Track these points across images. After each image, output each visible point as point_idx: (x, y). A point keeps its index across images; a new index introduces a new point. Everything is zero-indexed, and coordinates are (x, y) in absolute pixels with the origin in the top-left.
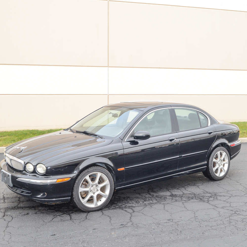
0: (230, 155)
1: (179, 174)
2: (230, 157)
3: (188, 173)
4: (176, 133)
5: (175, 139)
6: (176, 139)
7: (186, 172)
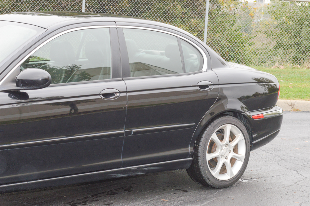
0: (252, 139)
1: (125, 170)
2: (251, 143)
3: (146, 169)
4: (122, 80)
5: (116, 93)
6: (118, 94)
7: (142, 167)
